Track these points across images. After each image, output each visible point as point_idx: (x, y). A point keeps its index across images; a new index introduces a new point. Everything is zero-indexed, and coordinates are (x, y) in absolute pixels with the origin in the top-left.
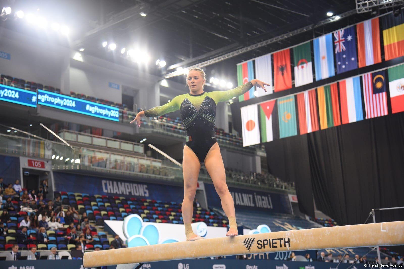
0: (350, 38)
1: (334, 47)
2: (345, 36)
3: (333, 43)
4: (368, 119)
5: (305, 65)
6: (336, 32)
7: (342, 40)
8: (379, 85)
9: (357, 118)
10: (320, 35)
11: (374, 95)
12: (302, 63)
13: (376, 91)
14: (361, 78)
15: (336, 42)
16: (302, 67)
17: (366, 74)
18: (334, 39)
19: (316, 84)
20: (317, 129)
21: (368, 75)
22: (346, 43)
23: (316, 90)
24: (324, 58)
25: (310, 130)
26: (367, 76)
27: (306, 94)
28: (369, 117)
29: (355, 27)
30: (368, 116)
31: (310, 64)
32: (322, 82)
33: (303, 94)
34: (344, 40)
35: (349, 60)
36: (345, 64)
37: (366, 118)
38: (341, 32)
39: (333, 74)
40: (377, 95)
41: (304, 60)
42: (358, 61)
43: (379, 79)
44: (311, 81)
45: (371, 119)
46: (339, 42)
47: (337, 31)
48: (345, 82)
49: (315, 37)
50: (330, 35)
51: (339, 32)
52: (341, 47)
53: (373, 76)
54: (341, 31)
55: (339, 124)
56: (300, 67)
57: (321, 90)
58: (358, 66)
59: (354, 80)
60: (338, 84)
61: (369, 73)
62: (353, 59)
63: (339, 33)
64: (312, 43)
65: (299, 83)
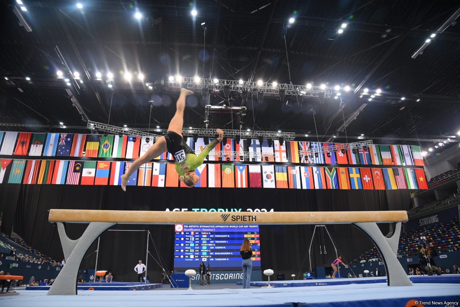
0: (69, 139)
1: (59, 141)
2: (67, 137)
3: (59, 139)
4: (67, 185)
5: (38, 145)
6: (62, 134)
7: (64, 139)
8: (78, 168)
9: (61, 183)
10: (53, 132)
11: (74, 173)
12: (37, 144)
13: (75, 171)
14: (69, 162)
15: (61, 139)
16: (37, 146)
17: (72, 161)
18: (60, 137)
19: (42, 157)
20: (35, 183)
21: (73, 161)
22: (66, 141)
23: (41, 161)
24: (51, 145)
25: (30, 183)
26: (73, 162)
27: (34, 161)
28: (68, 184)
29: (73, 135)
30: (68, 183)
31: (42, 146)
32: (46, 158)
33: (32, 161)
34: (66, 139)
35: (66, 151)
36: (63, 152)
37: (66, 184)
38: (65, 135)
39: (54, 155)
40: (75, 173)
41: (39, 143)
42: (70, 153)
43: (78, 165)
44: (40, 155)
45: (69, 185)
46: (63, 139)
47: (63, 133)
48: (59, 162)
49: (49, 132)
50: (59, 134)
51: (64, 134)
52: (62, 143)
53: (76, 163)
54: (65, 134)
55: (50, 183)
56: (35, 145)
57: (44, 162)
58: (70, 155)
59: (65, 162)
60: (55, 161)
61: (74, 161)
62: (68, 151)
63: (64, 135)
64: (47, 134)
65: (31, 154)
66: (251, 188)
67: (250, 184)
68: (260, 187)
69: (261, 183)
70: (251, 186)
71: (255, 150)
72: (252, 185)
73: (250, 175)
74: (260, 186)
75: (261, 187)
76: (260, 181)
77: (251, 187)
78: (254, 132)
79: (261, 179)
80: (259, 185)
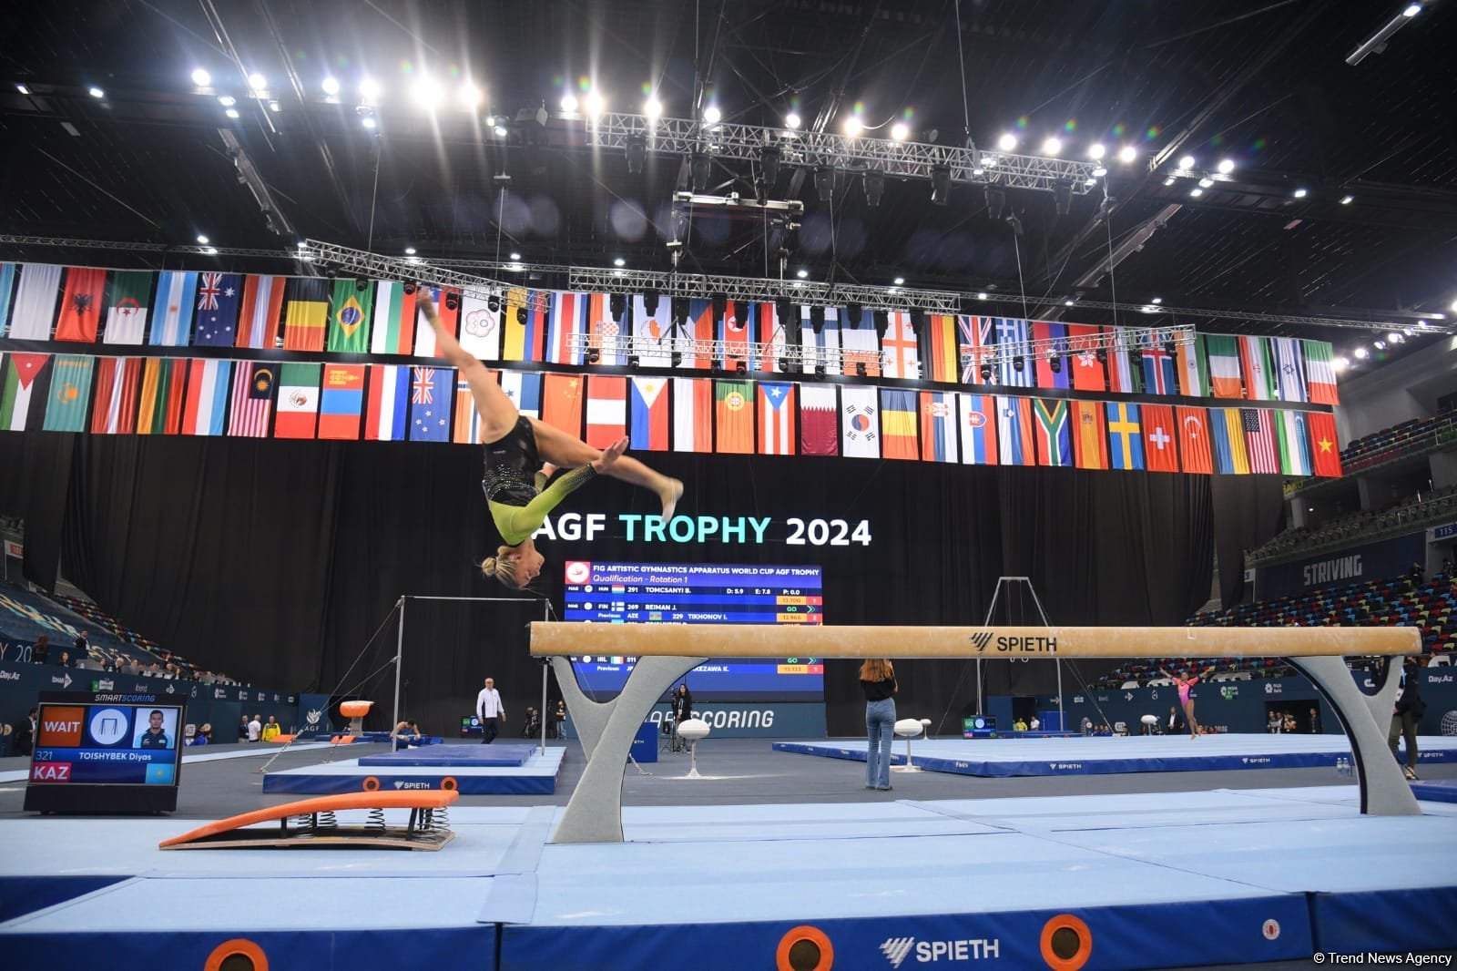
0: (230, 292)
1: (198, 299)
2: (223, 285)
3: (198, 291)
4: (231, 437)
5: (132, 310)
6: (208, 275)
7: (215, 292)
8: (262, 385)
9: (211, 431)
10: (177, 268)
11: (250, 400)
12: (128, 305)
13: (254, 393)
14: (234, 365)
15: (204, 291)
16: (127, 312)
17: (244, 361)
18: (200, 282)
19: (145, 350)
20: (129, 430)
21: (247, 363)
22: (221, 298)
23: (143, 362)
24: (174, 309)
25: (112, 430)
26: (245, 366)
27: (121, 362)
28: (234, 434)
29: (244, 278)
30: (232, 432)
31: (144, 311)
32: (160, 350)
33: (115, 360)
34: (219, 292)
35: (222, 329)
36: (212, 334)
37: (229, 434)
38: (218, 277)
39: (185, 343)
40: (256, 400)
41: (133, 301)
42: (236, 335)
43: (264, 377)
44: (139, 341)
45: (237, 437)
46: (209, 291)
47: (210, 273)
48: (203, 363)
49: (166, 268)
50: (195, 274)
51: (213, 275)
52: (210, 302)
53: (256, 368)
54: (217, 275)
55: (176, 432)
56: (122, 310)
57: (153, 364)
58: (234, 344)
59: (220, 364)
60: (189, 362)
61: (250, 362)
62: (228, 329)
63: (213, 279)
64: (156, 277)
65: (112, 336)
66: (805, 456)
67: (803, 444)
68: (832, 454)
69: (835, 443)
70: (805, 449)
71: (821, 342)
72: (810, 449)
73: (804, 417)
74: (833, 451)
75: (836, 453)
76: (833, 434)
77: (804, 452)
78: (835, 288)
79: (835, 430)
80: (831, 449)
